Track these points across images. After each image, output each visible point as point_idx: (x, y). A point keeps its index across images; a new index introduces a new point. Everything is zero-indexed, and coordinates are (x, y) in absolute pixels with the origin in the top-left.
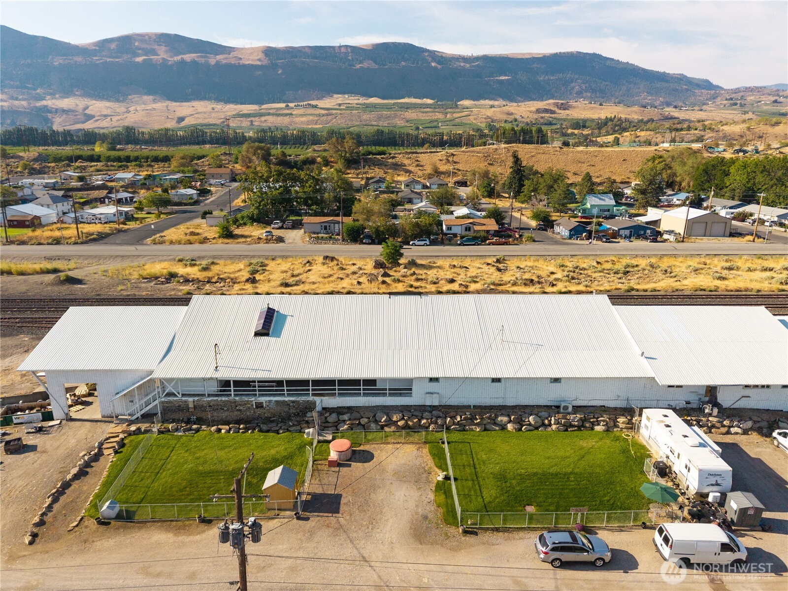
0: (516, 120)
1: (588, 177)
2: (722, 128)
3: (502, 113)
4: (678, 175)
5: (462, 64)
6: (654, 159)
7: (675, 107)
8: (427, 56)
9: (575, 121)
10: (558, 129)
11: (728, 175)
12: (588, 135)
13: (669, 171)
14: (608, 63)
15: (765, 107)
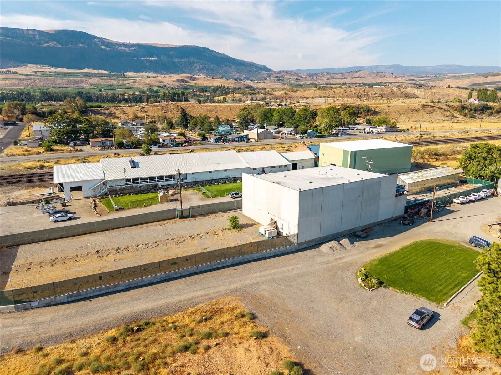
0: (165, 86)
1: (217, 118)
2: (273, 93)
3: (156, 81)
4: (254, 116)
5: (123, 48)
6: (244, 109)
7: (251, 80)
8: (98, 41)
9: (200, 88)
10: (191, 92)
11: (273, 116)
12: (209, 96)
13: (251, 115)
14: (213, 54)
15: (293, 82)
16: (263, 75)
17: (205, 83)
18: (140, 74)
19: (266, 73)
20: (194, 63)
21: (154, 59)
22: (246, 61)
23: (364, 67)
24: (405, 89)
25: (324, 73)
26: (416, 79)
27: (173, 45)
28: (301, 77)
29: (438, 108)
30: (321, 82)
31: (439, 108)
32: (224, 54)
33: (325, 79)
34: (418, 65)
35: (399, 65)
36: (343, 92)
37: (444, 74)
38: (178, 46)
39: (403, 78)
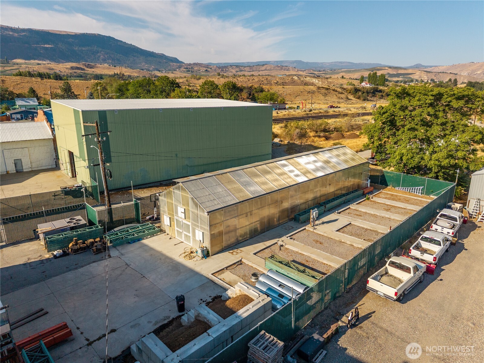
0: (56, 73)
3: (46, 68)
7: (159, 71)
9: (97, 75)
15: (202, 73)
16: (173, 66)
17: (105, 71)
19: (176, 65)
21: (50, 46)
22: (155, 53)
24: (305, 79)
25: (233, 66)
26: (315, 73)
28: (211, 69)
29: (332, 90)
30: (230, 74)
31: (334, 90)
32: (131, 44)
33: (234, 71)
34: (317, 62)
35: (301, 61)
38: (79, 34)
39: (305, 72)
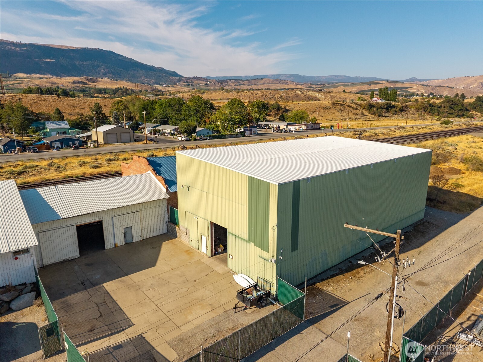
0: (58, 87)
3: (48, 82)
5: (13, 48)
7: (160, 85)
9: (100, 90)
10: (88, 94)
11: (154, 110)
14: (119, 58)
15: (202, 87)
16: (172, 80)
17: (108, 85)
18: (34, 75)
19: (176, 79)
20: (99, 67)
21: (51, 60)
23: (268, 76)
24: (308, 93)
25: (232, 79)
26: (313, 86)
27: (73, 47)
28: (210, 82)
29: (347, 106)
30: (229, 87)
33: (233, 85)
35: (298, 74)
36: (250, 94)
37: (336, 83)
38: (79, 48)
39: (303, 86)
